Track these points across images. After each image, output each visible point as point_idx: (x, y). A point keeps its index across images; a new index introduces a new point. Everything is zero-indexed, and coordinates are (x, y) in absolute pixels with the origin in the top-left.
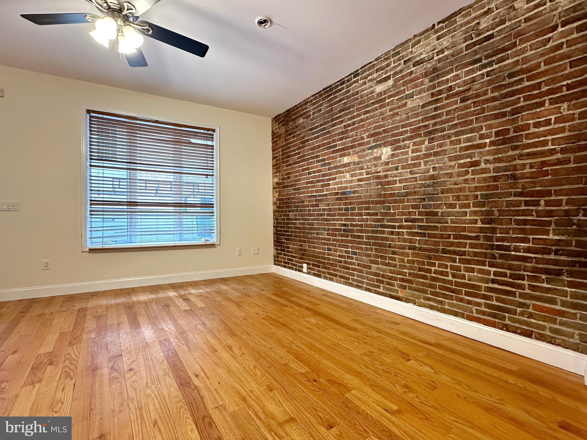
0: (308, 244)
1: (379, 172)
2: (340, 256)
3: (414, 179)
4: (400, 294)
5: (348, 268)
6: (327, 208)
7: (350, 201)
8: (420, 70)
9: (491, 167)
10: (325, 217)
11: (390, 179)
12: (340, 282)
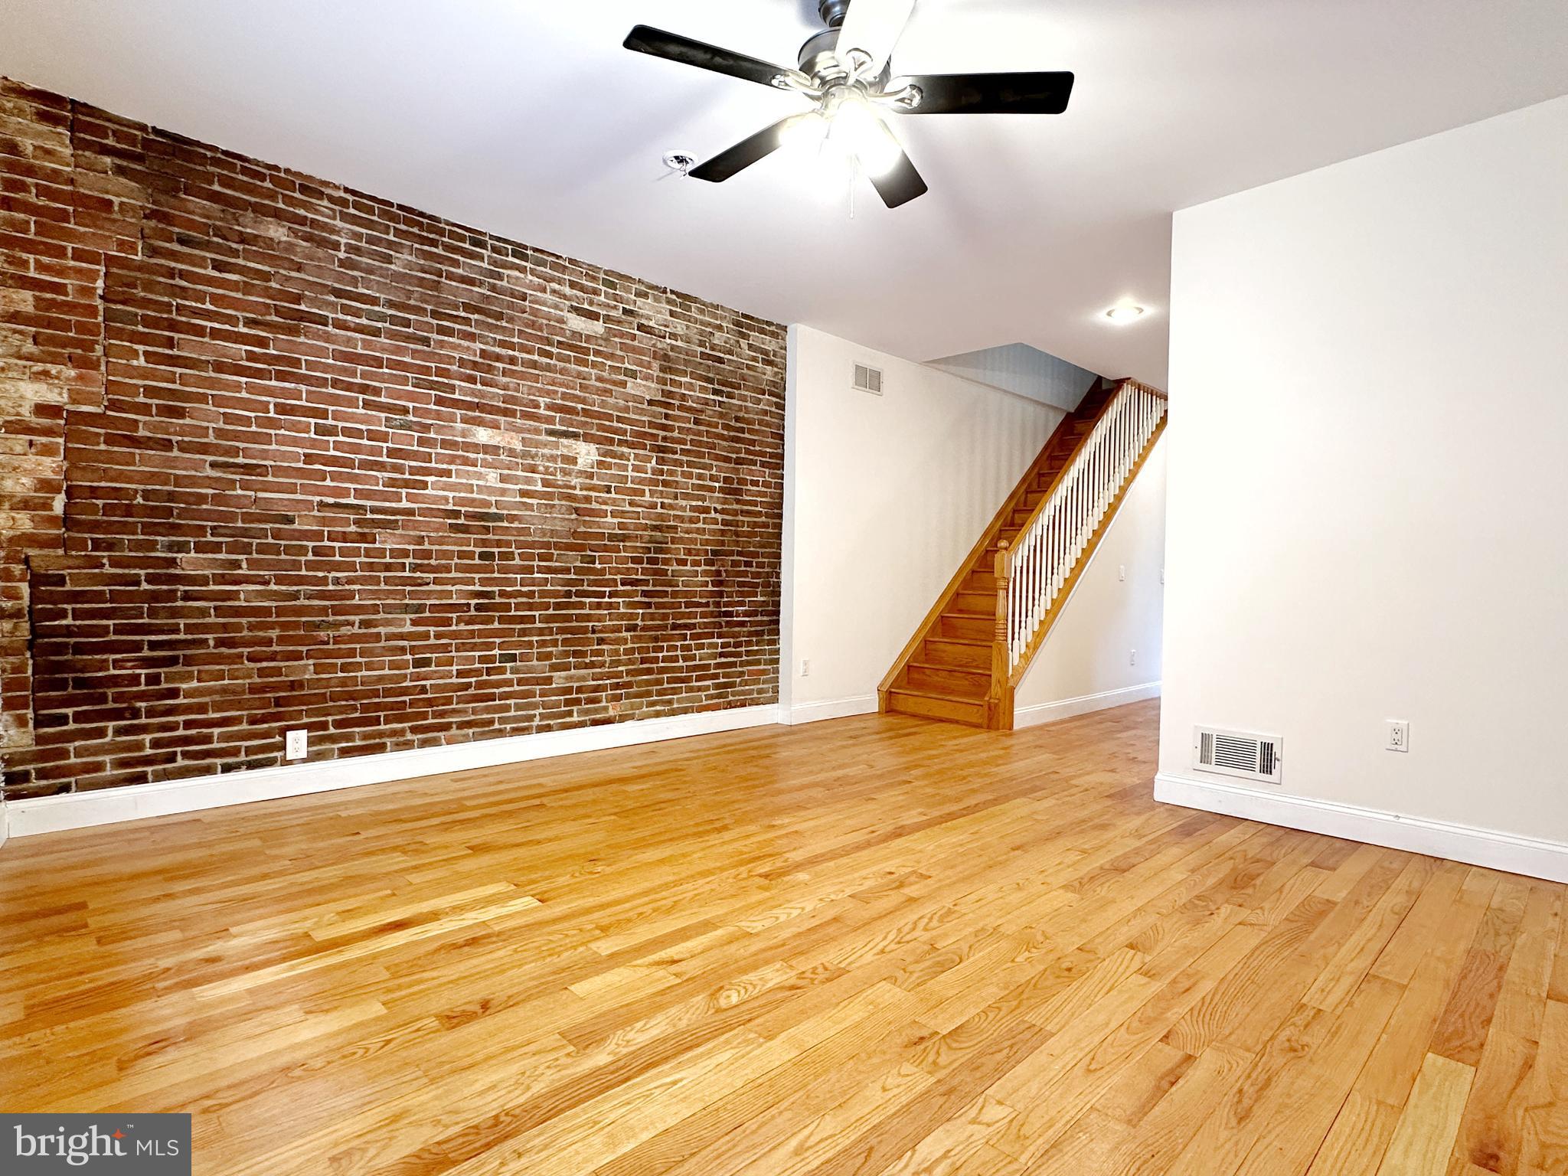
0: (311, 662)
1: (574, 488)
2: (460, 674)
3: (636, 516)
4: (611, 713)
5: (491, 697)
6: (411, 547)
7: (497, 537)
8: (644, 341)
9: (719, 517)
10: (407, 574)
11: (595, 506)
12: (466, 739)
